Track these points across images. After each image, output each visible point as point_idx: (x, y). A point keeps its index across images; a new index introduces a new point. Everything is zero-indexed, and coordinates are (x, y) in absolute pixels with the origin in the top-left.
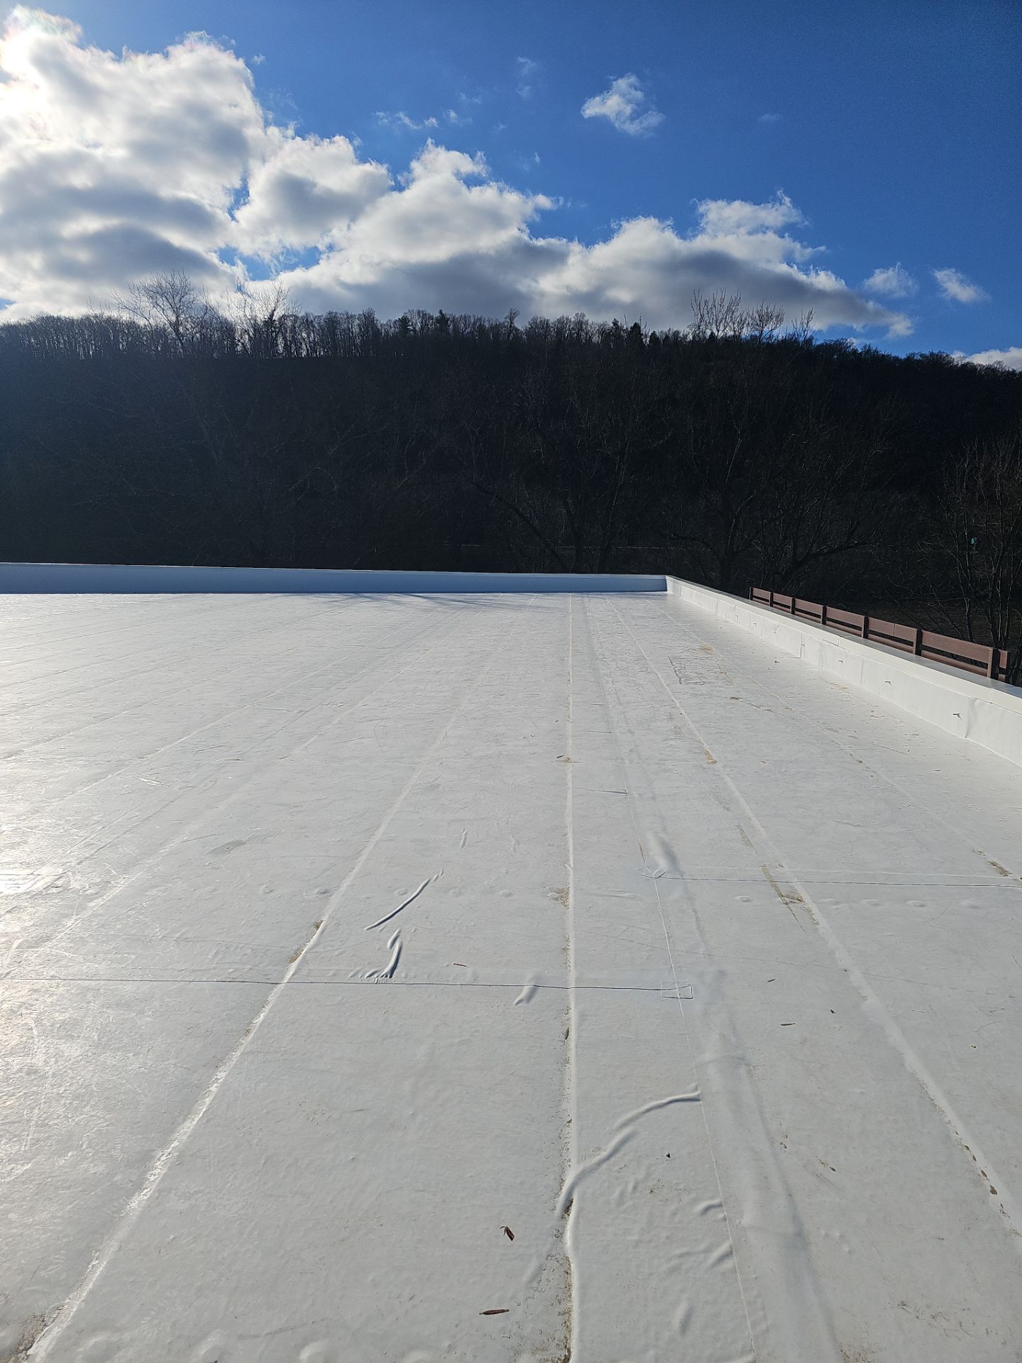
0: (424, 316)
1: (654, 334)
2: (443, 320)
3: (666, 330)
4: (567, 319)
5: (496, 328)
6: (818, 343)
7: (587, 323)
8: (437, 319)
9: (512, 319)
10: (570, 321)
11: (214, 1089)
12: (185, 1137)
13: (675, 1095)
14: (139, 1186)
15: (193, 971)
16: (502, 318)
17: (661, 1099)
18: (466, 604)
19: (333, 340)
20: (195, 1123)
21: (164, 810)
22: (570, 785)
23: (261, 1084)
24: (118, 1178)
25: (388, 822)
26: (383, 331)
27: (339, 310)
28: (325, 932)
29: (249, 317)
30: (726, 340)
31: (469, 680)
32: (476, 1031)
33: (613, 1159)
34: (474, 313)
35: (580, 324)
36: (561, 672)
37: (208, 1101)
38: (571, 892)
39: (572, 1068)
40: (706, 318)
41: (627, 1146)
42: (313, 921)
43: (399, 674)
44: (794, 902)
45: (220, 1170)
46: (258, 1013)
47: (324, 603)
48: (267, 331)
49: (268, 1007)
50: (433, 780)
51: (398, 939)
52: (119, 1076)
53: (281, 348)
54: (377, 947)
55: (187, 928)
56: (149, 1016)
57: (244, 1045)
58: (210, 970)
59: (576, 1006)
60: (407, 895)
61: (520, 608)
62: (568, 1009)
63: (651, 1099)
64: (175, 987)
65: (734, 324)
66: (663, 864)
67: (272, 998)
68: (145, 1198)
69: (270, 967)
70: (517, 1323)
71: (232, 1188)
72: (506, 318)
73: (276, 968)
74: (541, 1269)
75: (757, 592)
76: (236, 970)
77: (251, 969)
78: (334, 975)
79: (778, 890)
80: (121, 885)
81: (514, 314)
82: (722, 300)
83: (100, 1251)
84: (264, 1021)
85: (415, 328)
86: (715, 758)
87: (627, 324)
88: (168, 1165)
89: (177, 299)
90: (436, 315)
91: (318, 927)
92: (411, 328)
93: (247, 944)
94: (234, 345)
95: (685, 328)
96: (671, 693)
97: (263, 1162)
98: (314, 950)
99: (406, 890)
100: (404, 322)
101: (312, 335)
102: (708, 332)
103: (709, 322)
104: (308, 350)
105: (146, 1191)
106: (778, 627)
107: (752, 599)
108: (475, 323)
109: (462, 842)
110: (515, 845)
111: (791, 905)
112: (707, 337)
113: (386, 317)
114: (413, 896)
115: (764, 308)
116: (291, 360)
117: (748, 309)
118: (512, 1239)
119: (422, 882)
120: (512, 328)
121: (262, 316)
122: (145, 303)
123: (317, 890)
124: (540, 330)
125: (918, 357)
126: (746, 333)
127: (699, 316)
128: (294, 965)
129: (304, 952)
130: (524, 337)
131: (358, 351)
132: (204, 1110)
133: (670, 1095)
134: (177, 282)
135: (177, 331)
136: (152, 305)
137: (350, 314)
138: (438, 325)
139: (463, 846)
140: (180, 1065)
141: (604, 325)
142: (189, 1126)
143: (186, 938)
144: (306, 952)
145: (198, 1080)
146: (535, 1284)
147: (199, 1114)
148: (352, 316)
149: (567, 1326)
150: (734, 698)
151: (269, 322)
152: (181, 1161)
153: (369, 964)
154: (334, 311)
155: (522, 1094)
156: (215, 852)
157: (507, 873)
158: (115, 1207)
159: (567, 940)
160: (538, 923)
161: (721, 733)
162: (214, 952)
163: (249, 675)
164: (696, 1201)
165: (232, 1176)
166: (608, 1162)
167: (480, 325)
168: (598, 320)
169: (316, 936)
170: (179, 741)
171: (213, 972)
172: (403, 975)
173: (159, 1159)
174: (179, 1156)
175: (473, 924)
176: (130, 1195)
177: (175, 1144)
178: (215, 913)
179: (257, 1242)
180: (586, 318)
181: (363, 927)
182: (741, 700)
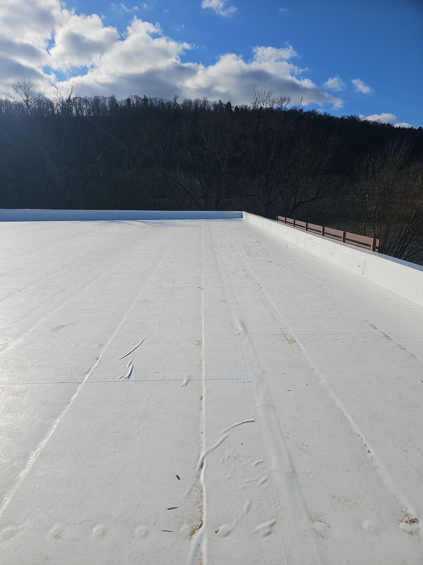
0: (137, 98)
1: (236, 106)
2: (145, 100)
3: (241, 105)
4: (199, 99)
5: (169, 103)
6: (305, 111)
7: (208, 101)
8: (143, 100)
9: (175, 99)
10: (201, 101)
11: (55, 426)
12: (43, 446)
13: (245, 420)
14: (24, 467)
15: (45, 379)
16: (171, 99)
17: (240, 422)
18: (159, 224)
19: (98, 109)
20: (47, 440)
21: (30, 313)
22: (203, 299)
23: (75, 424)
24: (15, 464)
25: (126, 316)
26: (119, 104)
27: (100, 95)
28: (101, 361)
29: (60, 98)
30: (267, 109)
31: (160, 256)
32: (164, 399)
33: (220, 446)
34: (159, 97)
35: (205, 102)
36: (200, 253)
37: (52, 431)
38: (203, 341)
39: (203, 411)
40: (258, 99)
41: (225, 441)
42: (96, 357)
43: (130, 255)
44: (293, 343)
45: (58, 459)
46: (73, 395)
47: (98, 224)
48: (68, 104)
49: (77, 393)
50: (146, 298)
51: (132, 363)
52: (14, 423)
53: (74, 112)
54: (123, 367)
55: (42, 362)
56: (26, 398)
57: (67, 409)
58: (52, 378)
59: (205, 387)
60: (135, 345)
61: (181, 226)
62: (202, 388)
63: (235, 422)
64: (37, 386)
65: (270, 102)
66: (240, 329)
67: (79, 389)
68: (27, 471)
69: (78, 377)
70: (181, 512)
71: (63, 465)
72: (173, 99)
73: (80, 377)
74: (191, 491)
75: (280, 217)
76: (63, 378)
77: (69, 377)
78: (105, 378)
79: (286, 338)
80: (12, 345)
81: (176, 97)
82: (265, 91)
83: (8, 494)
84: (75, 398)
85: (133, 103)
86: (262, 286)
87: (225, 102)
88: (36, 458)
89: (27, 90)
90: (143, 97)
91: (98, 359)
92: (132, 103)
93: (67, 367)
94: (53, 110)
95: (249, 104)
96: (244, 260)
97: (76, 454)
98: (96, 369)
99: (135, 343)
100: (128, 100)
101: (88, 106)
102: (260, 106)
103: (260, 101)
104: (86, 113)
105: (27, 469)
106: (288, 232)
107: (277, 221)
108: (159, 101)
109: (158, 323)
110: (180, 323)
111: (292, 344)
112: (259, 108)
113: (121, 99)
114: (138, 345)
115: (283, 95)
116: (79, 118)
117: (276, 96)
118: (179, 480)
119: (142, 339)
120: (176, 103)
121: (65, 98)
122: (12, 91)
123: (97, 344)
124: (188, 104)
125: (346, 118)
126: (275, 106)
127: (255, 98)
128: (88, 375)
129: (92, 370)
130: (181, 107)
131: (109, 113)
132: (51, 435)
133: (243, 420)
134: (27, 82)
135: (27, 104)
136: (15, 92)
137: (104, 97)
138: (144, 102)
139: (159, 324)
140: (40, 417)
141: (215, 102)
142: (44, 442)
143: (41, 366)
144: (93, 370)
145: (48, 423)
146: (188, 497)
147: (49, 437)
148: (105, 98)
149: (201, 512)
150: (270, 262)
151: (69, 100)
152: (42, 455)
153: (120, 373)
154: (98, 95)
155: (183, 422)
156: (54, 330)
157: (177, 335)
158: (14, 476)
159: (202, 361)
160: (190, 354)
161: (264, 276)
162: (54, 371)
163: (67, 255)
164: (253, 461)
165: (63, 461)
166: (217, 448)
167: (162, 102)
168: (213, 100)
169: (97, 363)
170: (36, 284)
171: (53, 379)
172: (134, 378)
173: (32, 456)
174: (41, 454)
175: (163, 356)
176: (20, 471)
177: (39, 449)
178: (54, 355)
179: (74, 487)
180: (207, 99)
181: (117, 359)
182: (273, 262)
